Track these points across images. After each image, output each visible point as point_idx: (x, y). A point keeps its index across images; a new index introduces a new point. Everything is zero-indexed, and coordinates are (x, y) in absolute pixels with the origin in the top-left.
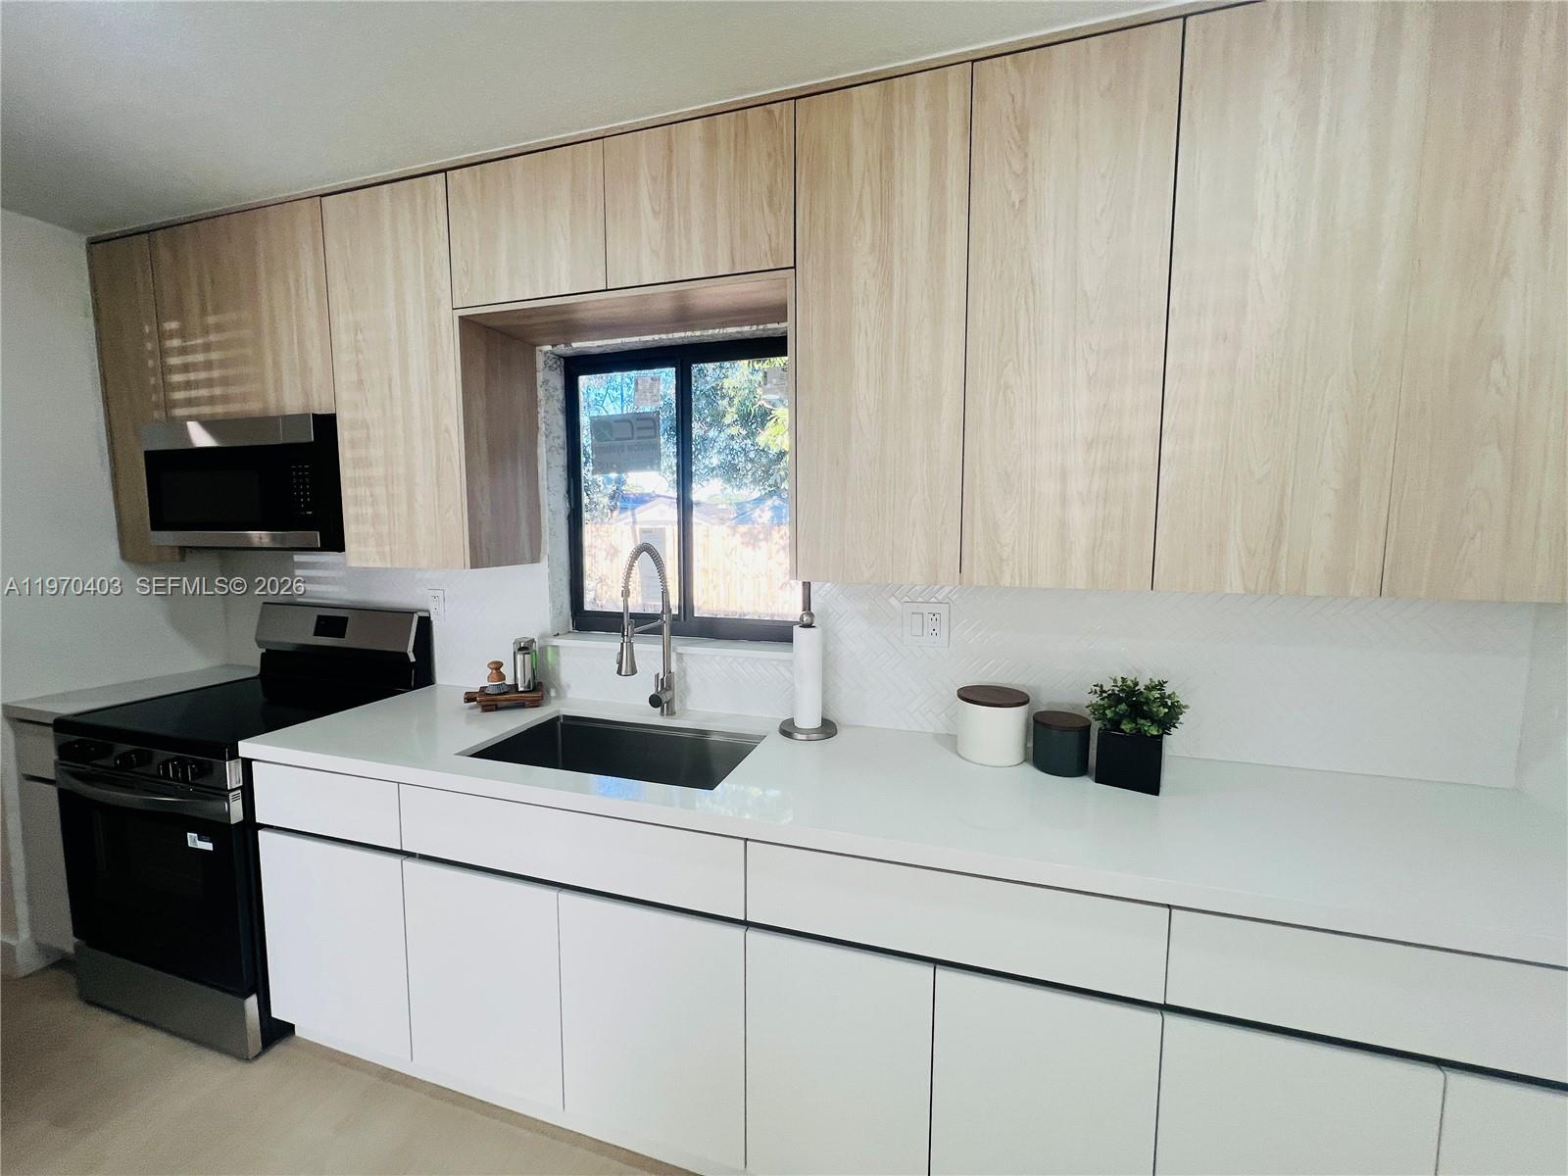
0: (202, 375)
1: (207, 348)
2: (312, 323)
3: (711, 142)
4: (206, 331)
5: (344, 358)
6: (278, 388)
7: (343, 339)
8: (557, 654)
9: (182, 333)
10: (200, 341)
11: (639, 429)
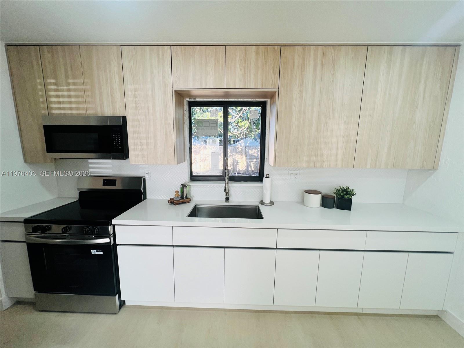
0: (66, 100)
1: (69, 90)
2: (117, 86)
3: (257, 53)
4: (68, 84)
5: (129, 99)
6: (102, 106)
7: (129, 93)
8: (190, 188)
9: (56, 84)
10: (65, 88)
11: (211, 124)
